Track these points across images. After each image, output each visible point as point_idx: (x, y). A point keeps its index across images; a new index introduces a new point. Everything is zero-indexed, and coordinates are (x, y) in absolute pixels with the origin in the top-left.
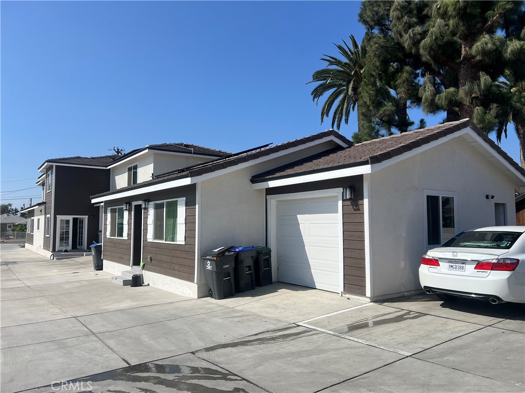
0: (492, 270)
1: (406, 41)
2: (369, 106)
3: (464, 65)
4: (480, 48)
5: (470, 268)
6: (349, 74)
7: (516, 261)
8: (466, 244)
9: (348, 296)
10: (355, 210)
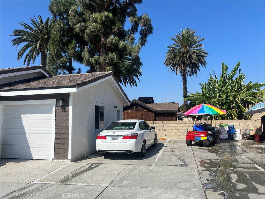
0: (129, 139)
1: (77, 28)
2: (53, 57)
3: (102, 47)
4: (110, 41)
5: (120, 139)
6: (38, 37)
7: (137, 135)
8: (116, 128)
9: (56, 160)
10: (63, 112)
